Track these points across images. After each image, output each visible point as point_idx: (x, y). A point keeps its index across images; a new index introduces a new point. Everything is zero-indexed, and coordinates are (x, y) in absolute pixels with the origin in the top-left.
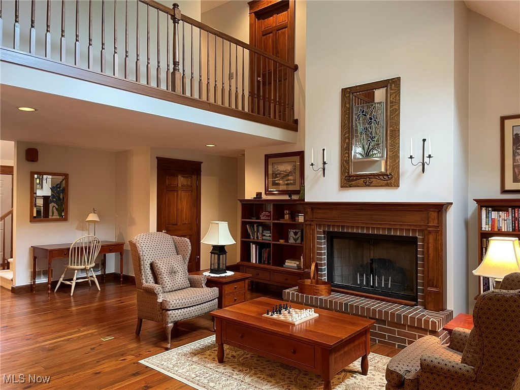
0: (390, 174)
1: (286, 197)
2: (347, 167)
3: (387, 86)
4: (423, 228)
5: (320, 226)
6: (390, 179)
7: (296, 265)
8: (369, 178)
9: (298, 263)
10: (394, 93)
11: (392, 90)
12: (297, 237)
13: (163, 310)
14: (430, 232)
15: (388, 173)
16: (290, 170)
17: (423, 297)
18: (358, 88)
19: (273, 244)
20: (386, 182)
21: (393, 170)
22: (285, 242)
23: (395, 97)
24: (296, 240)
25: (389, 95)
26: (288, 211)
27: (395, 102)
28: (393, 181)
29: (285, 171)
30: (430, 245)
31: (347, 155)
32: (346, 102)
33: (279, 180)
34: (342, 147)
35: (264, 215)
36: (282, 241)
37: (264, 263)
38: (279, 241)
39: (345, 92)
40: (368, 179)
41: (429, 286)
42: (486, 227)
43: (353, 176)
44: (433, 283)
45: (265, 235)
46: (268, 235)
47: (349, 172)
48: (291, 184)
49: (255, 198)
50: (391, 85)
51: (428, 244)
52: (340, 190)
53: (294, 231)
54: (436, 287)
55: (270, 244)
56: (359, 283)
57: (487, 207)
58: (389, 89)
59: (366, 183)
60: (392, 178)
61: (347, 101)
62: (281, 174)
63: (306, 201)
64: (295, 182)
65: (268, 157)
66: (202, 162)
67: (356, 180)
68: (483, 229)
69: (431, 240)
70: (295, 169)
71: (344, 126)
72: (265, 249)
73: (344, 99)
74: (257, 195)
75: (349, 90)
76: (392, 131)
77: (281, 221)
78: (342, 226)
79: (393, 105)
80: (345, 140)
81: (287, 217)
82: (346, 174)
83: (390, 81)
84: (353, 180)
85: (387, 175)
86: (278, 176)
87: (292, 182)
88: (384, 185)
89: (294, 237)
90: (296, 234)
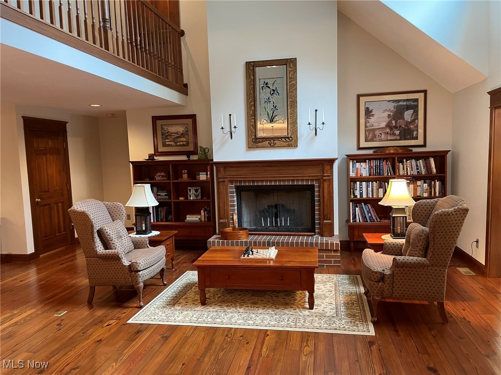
0: (291, 137)
1: (184, 158)
2: (254, 131)
3: (286, 65)
4: (319, 178)
5: (232, 182)
6: (290, 140)
7: (198, 219)
8: (274, 140)
9: (199, 216)
10: (293, 70)
11: (291, 68)
12: (198, 193)
13: (132, 271)
14: (325, 180)
15: (289, 136)
16: (182, 132)
17: (320, 229)
18: (261, 63)
19: (174, 202)
20: (287, 143)
21: (293, 133)
22: (185, 199)
23: (294, 74)
24: (197, 196)
25: (288, 72)
26: (186, 171)
27: (293, 79)
28: (293, 142)
29: (177, 133)
30: (325, 190)
31: (253, 120)
32: (250, 74)
33: (170, 141)
34: (248, 113)
35: (159, 176)
36: (182, 199)
37: (162, 221)
38: (179, 199)
39: (249, 65)
40: (272, 141)
41: (324, 219)
42: (352, 174)
43: (259, 138)
44: (328, 217)
45: (160, 195)
46: (164, 194)
47: (255, 135)
48: (183, 145)
49: (147, 160)
50: (290, 64)
51: (323, 189)
52: (247, 151)
53: (195, 188)
54: (330, 219)
55: (171, 202)
56: (263, 225)
57: (353, 160)
58: (288, 67)
59: (271, 144)
60: (292, 139)
61: (252, 73)
62: (171, 136)
63: (214, 161)
64: (188, 144)
65: (155, 119)
66: (67, 122)
67: (262, 142)
68: (351, 176)
69: (326, 186)
70: (188, 131)
71: (250, 95)
72: (162, 208)
73: (249, 71)
74: (149, 157)
75: (253, 64)
76: (292, 102)
77: (180, 180)
78: (252, 180)
79: (291, 81)
80: (251, 107)
81: (185, 176)
82: (253, 137)
83: (289, 61)
84: (259, 142)
85: (288, 138)
86: (169, 137)
87: (185, 143)
88: (285, 145)
89: (195, 193)
90: (196, 191)
